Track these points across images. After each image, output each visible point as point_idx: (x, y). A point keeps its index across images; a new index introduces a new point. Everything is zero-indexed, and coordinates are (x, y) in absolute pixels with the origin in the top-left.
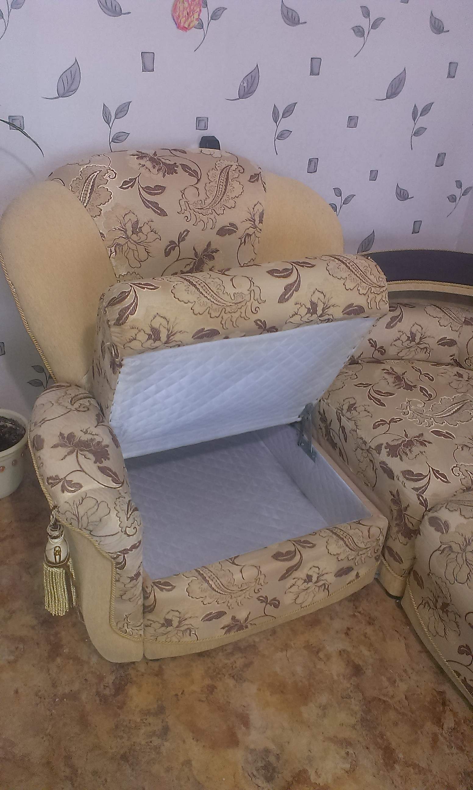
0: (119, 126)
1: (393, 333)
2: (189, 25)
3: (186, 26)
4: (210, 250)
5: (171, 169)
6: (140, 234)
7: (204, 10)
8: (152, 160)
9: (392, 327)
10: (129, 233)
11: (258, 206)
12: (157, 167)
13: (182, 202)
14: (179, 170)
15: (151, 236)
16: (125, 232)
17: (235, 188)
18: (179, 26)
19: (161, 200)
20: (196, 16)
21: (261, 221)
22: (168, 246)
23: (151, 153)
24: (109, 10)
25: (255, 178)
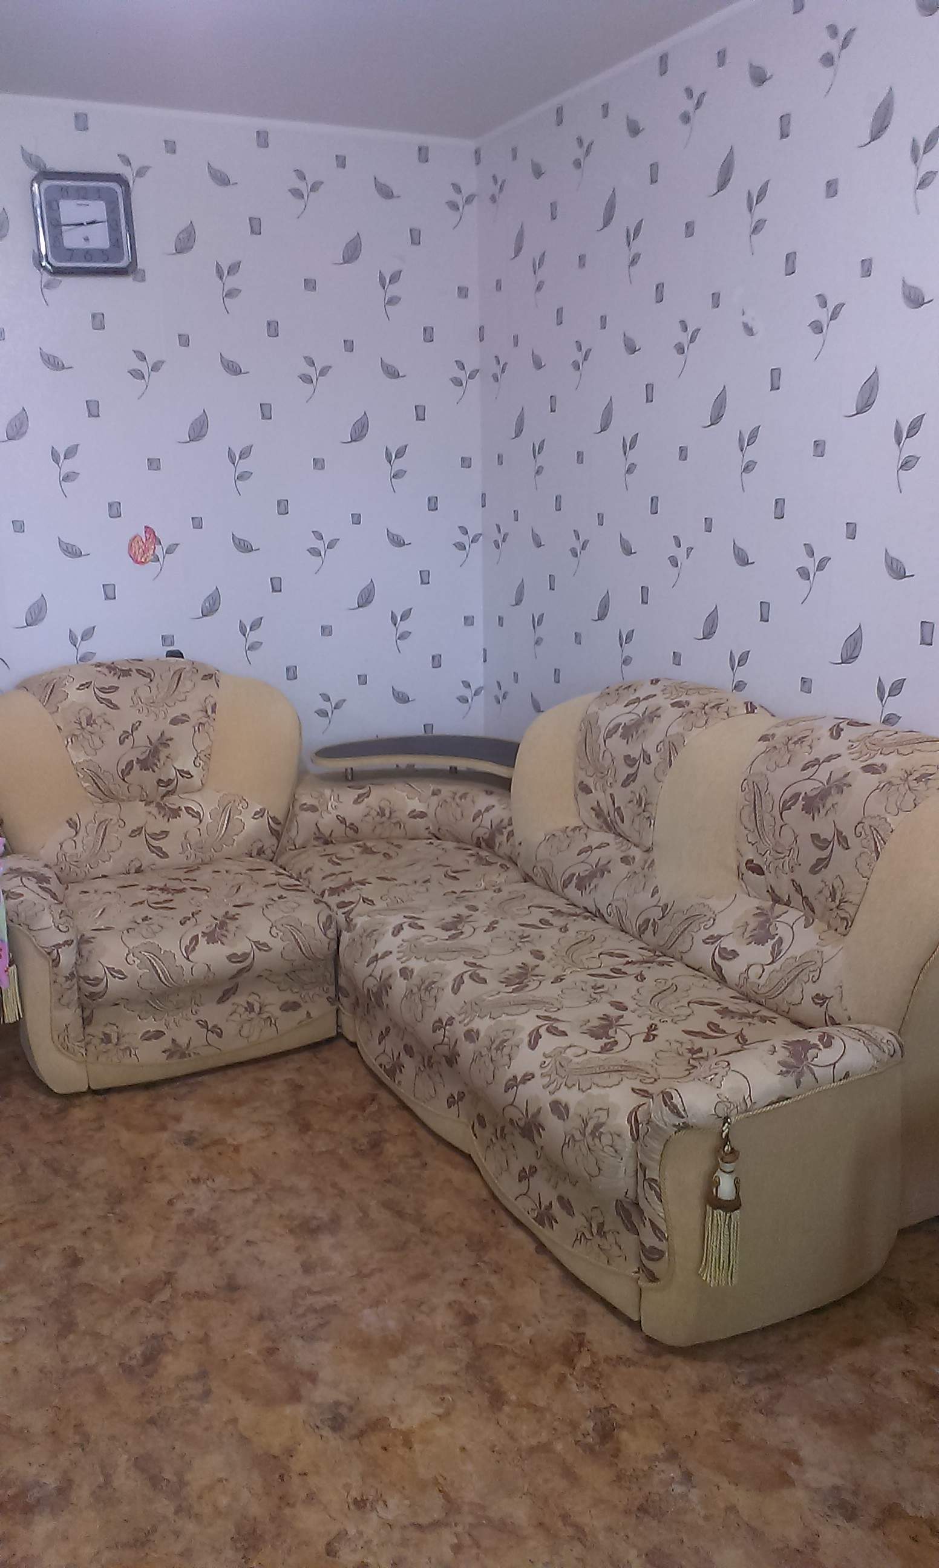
0: (85, 647)
1: (362, 808)
2: (146, 560)
3: (143, 560)
4: (164, 738)
5: (126, 673)
6: (94, 725)
7: (158, 547)
8: (108, 667)
9: (359, 803)
10: (84, 724)
11: (210, 699)
12: (113, 672)
13: (135, 699)
14: (134, 673)
15: (105, 727)
16: (80, 723)
17: (186, 685)
18: (136, 562)
19: (112, 697)
20: (151, 552)
21: (214, 711)
22: (122, 735)
23: (109, 663)
24: (70, 553)
25: (208, 677)
